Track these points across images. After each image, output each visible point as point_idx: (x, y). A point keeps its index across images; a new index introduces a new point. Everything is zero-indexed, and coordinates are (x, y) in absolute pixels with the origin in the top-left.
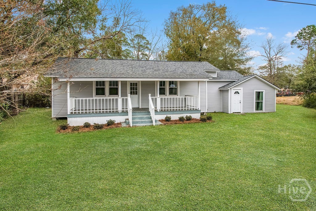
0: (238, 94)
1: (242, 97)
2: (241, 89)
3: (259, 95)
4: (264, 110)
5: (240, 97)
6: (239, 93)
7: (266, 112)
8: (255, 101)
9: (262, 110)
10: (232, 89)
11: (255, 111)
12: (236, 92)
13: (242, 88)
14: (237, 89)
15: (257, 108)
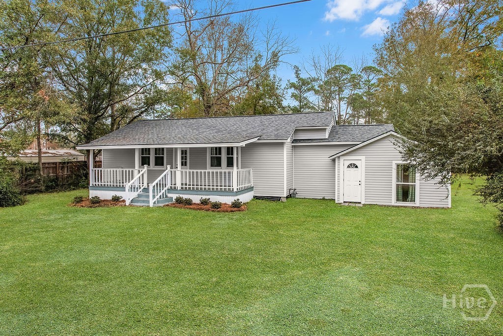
0: (354, 169)
1: (364, 174)
2: (360, 159)
4: (417, 203)
5: (359, 174)
6: (357, 167)
7: (422, 206)
8: (394, 182)
9: (414, 201)
10: (342, 159)
11: (393, 202)
12: (351, 164)
13: (363, 158)
14: (352, 159)
15: (401, 197)
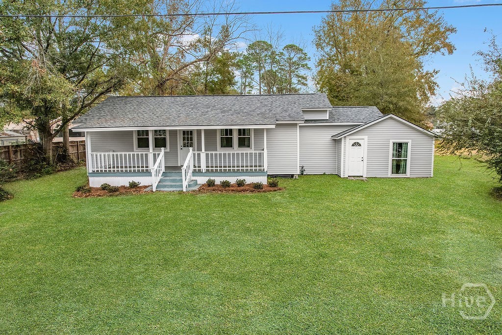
0: (358, 147)
1: (366, 151)
2: (364, 139)
3: (400, 147)
4: (408, 175)
5: (362, 151)
6: (360, 145)
7: (412, 176)
8: (391, 158)
9: (405, 173)
10: (348, 139)
11: (390, 175)
12: (355, 143)
13: (366, 137)
14: (356, 138)
15: (395, 170)
